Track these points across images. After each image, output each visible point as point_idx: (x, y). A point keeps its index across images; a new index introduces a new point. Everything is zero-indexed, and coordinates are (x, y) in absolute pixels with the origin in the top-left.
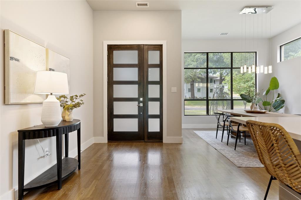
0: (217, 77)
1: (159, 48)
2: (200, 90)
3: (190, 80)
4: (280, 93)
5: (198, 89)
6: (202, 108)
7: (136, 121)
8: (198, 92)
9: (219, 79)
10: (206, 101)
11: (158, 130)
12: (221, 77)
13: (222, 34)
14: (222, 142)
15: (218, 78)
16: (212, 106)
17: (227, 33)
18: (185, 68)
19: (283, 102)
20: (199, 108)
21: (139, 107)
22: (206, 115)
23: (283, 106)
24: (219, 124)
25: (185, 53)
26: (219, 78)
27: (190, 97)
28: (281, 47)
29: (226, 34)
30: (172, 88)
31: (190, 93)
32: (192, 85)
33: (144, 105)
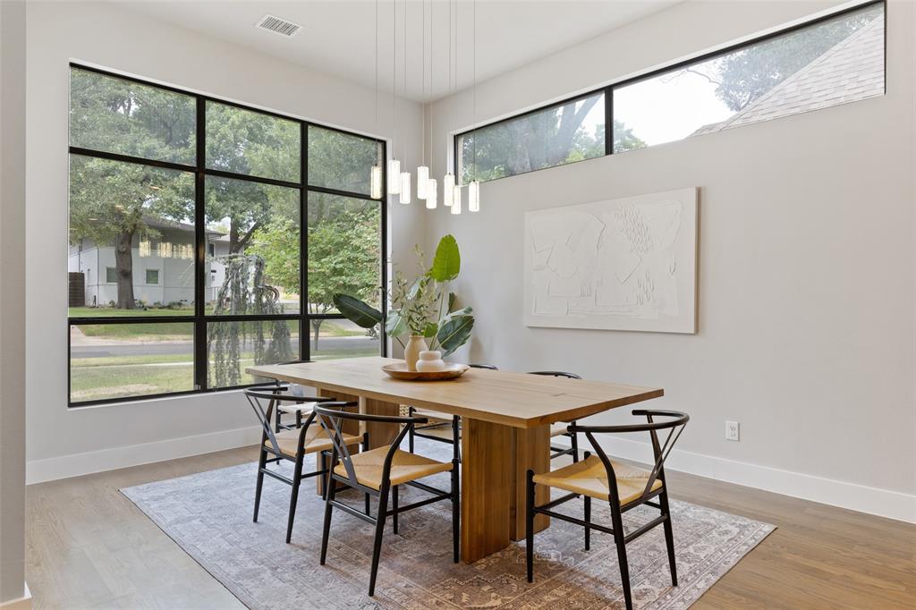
0: (221, 235)
2: (157, 276)
3: (114, 228)
4: (455, 294)
5: (148, 271)
6: (163, 342)
8: (147, 283)
9: (229, 240)
10: (191, 325)
12: (234, 234)
13: (272, 24)
14: (288, 541)
15: (223, 238)
17: (295, 28)
18: (72, 150)
19: (468, 322)
20: (152, 343)
22: (192, 388)
23: (467, 339)
24: (268, 443)
25: (72, 65)
26: (227, 238)
27: (116, 301)
28: (456, 138)
29: (288, 29)
31: (114, 287)
32: (124, 256)
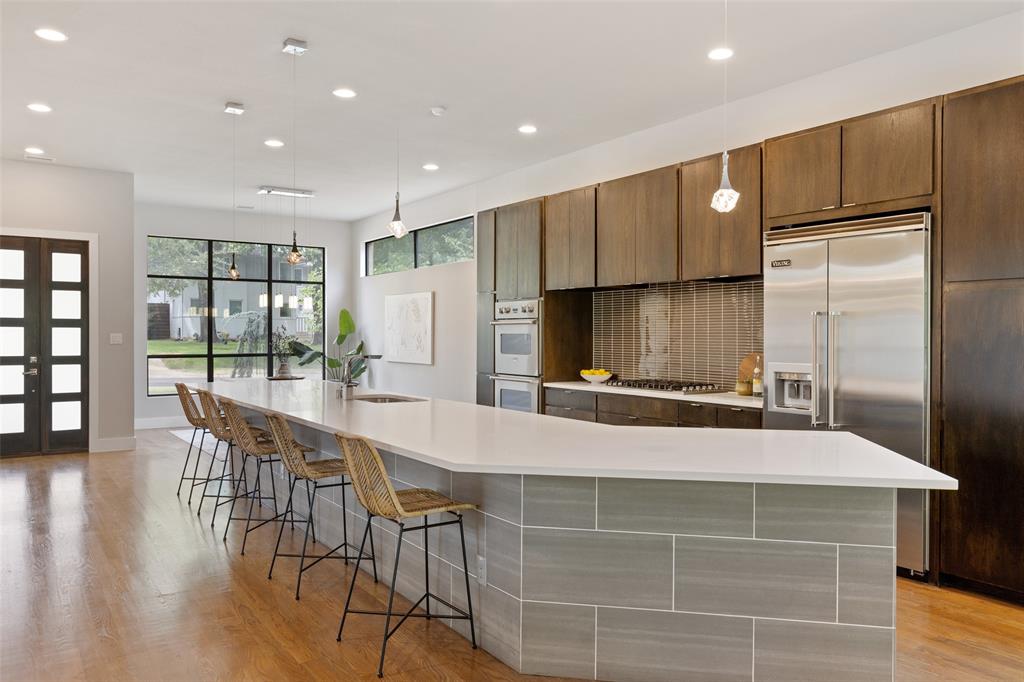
1: (81, 247)
7: (19, 409)
10: (205, 360)
11: (77, 425)
16: (237, 371)
18: (149, 276)
19: (366, 358)
21: (27, 377)
23: (365, 367)
28: (367, 244)
30: (112, 335)
33: (40, 371)
